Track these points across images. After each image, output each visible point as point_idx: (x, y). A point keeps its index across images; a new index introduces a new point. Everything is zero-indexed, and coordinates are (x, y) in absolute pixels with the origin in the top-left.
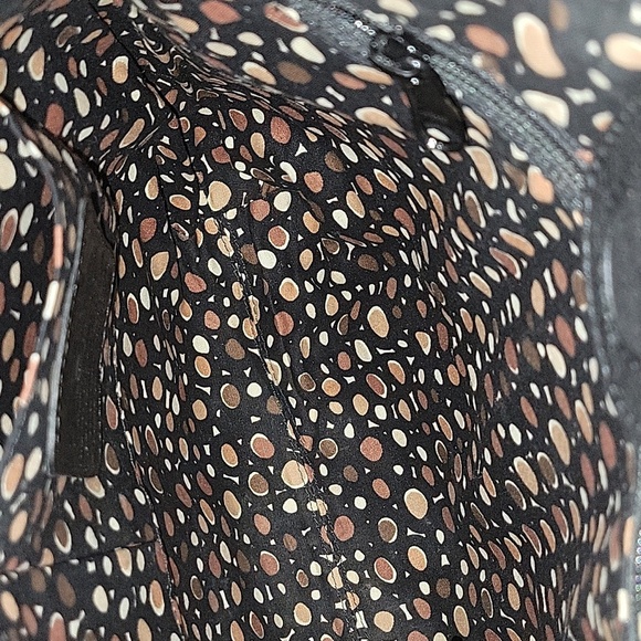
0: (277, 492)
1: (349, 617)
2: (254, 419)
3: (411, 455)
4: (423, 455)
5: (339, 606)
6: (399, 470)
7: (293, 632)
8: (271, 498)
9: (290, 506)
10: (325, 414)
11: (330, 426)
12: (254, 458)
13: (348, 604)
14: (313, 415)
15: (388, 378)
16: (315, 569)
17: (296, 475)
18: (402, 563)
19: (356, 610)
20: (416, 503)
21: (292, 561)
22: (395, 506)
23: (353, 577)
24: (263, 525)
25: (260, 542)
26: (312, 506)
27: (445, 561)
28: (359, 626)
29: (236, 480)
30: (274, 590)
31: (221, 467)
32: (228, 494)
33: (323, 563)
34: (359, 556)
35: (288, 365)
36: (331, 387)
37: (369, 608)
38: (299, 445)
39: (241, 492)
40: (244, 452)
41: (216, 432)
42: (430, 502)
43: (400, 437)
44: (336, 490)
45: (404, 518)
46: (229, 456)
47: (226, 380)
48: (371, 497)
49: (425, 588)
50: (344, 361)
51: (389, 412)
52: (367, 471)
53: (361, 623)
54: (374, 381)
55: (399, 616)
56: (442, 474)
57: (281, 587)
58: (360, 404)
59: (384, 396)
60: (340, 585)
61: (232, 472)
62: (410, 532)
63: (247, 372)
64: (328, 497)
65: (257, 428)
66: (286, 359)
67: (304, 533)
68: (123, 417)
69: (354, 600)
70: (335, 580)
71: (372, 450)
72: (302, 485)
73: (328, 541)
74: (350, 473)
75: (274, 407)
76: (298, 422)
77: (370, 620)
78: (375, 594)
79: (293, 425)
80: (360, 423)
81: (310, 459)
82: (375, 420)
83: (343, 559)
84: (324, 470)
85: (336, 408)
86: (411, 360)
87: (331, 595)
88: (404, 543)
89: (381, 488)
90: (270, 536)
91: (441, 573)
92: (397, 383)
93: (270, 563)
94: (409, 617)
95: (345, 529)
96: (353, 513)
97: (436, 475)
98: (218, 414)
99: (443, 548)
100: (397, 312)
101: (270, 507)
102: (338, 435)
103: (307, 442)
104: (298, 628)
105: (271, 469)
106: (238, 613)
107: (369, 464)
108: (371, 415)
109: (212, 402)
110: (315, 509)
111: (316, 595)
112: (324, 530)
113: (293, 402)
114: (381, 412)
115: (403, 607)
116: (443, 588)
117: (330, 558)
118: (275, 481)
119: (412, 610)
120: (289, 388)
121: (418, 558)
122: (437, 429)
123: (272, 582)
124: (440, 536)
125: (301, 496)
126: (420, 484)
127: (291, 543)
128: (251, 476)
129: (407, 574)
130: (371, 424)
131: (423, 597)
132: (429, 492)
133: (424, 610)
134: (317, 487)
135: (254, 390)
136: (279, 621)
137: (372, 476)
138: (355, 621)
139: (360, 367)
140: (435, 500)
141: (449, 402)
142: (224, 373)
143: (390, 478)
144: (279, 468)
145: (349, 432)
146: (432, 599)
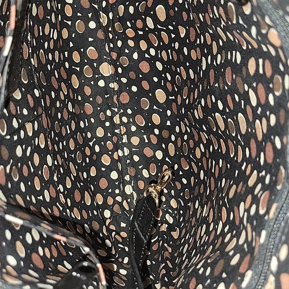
0: (97, 76)
1: (120, 137)
2: (90, 39)
3: (163, 75)
4: (169, 78)
5: (116, 131)
6: (156, 79)
7: (95, 140)
8: (93, 78)
9: (101, 83)
10: (125, 45)
11: (127, 51)
12: (88, 58)
13: (120, 131)
14: (119, 43)
15: (160, 39)
16: (109, 113)
17: (106, 69)
18: (149, 119)
19: (124, 134)
20: (160, 95)
21: (99, 108)
22: (150, 94)
23: (125, 119)
24: (88, 91)
25: (86, 99)
26: (112, 85)
27: (168, 123)
28: (124, 141)
29: (78, 69)
30: (89, 121)
31: (72, 62)
32: (74, 76)
33: (113, 112)
34: (129, 111)
35: (111, 18)
36: (130, 33)
37: (130, 134)
38: (110, 56)
39: (80, 75)
40: (83, 55)
41: (71, 45)
42: (167, 98)
43: (159, 66)
44: (124, 80)
45: (154, 101)
46: (76, 57)
47: (79, 18)
48: (140, 88)
49: (157, 131)
50: (139, 24)
51: (156, 53)
52: (141, 76)
53: (125, 140)
54: (153, 37)
55: (142, 140)
56: (176, 89)
57: (93, 120)
58: (143, 45)
59: (156, 45)
60: (118, 122)
61: (77, 65)
62: (155, 107)
63: (90, 15)
64: (120, 83)
65: (91, 44)
66: (111, 15)
67: (106, 96)
68: (30, 51)
69: (124, 130)
70: (116, 120)
71: (145, 67)
72: (108, 75)
73: (116, 102)
74: (132, 75)
75: (100, 35)
76: (112, 45)
77: (129, 139)
78: (133, 129)
79: (109, 46)
80: (141, 54)
81: (114, 64)
82: (149, 54)
83: (122, 111)
84: (120, 70)
85: (131, 43)
86: (173, 36)
87: (114, 126)
88: (151, 111)
89: (146, 85)
90: (90, 96)
91: (166, 127)
92: (163, 42)
93: (89, 108)
94: (147, 141)
95: (125, 98)
96: (130, 92)
97: (173, 88)
98: (73, 36)
99: (169, 118)
100: (172, 13)
101: (92, 83)
102: (130, 56)
103: (114, 55)
104: (97, 138)
105: (95, 64)
106: (73, 134)
107: (142, 73)
108: (148, 51)
109: (71, 29)
110: (113, 87)
111: (107, 124)
112: (115, 97)
113: (111, 36)
114: (152, 52)
115: (145, 136)
116: (165, 134)
117: (116, 110)
118: (96, 71)
119: (149, 139)
120: (110, 29)
121: (156, 119)
122: (179, 71)
123: (88, 117)
124: (169, 113)
125: (107, 80)
126: (165, 89)
127: (99, 100)
128: (85, 67)
129: (150, 124)
130: (147, 56)
131: (155, 135)
132: (168, 94)
133: (154, 140)
134: (115, 77)
135: (92, 25)
136: (89, 135)
137: (142, 79)
138: (123, 139)
139: (147, 29)
140: (170, 98)
141: (188, 64)
142: (79, 14)
143: (151, 82)
144: (99, 65)
145: (135, 56)
146: (159, 137)
